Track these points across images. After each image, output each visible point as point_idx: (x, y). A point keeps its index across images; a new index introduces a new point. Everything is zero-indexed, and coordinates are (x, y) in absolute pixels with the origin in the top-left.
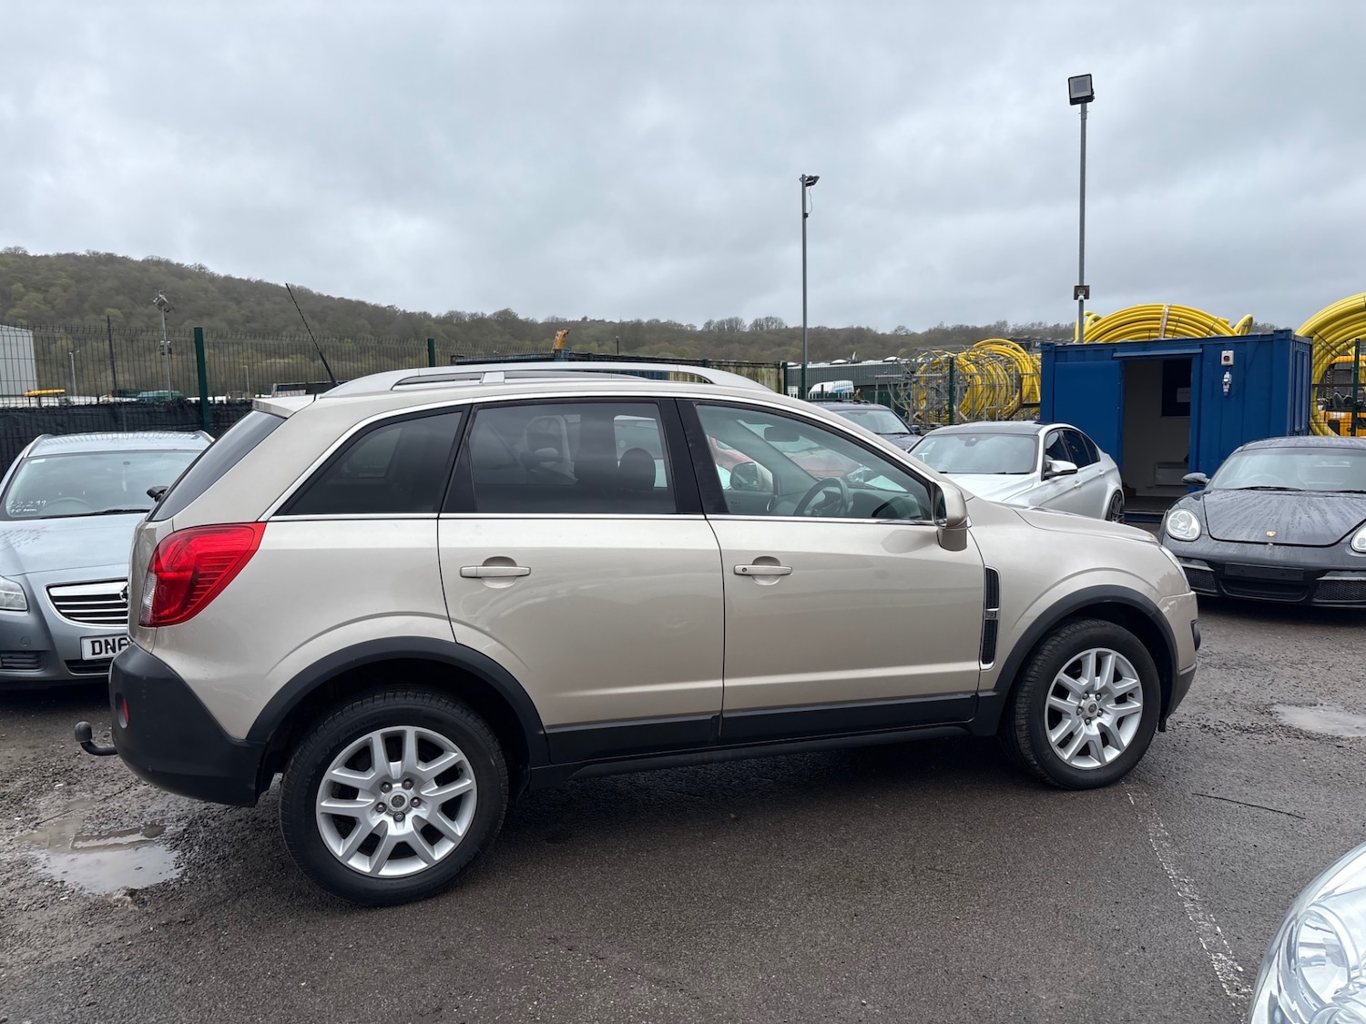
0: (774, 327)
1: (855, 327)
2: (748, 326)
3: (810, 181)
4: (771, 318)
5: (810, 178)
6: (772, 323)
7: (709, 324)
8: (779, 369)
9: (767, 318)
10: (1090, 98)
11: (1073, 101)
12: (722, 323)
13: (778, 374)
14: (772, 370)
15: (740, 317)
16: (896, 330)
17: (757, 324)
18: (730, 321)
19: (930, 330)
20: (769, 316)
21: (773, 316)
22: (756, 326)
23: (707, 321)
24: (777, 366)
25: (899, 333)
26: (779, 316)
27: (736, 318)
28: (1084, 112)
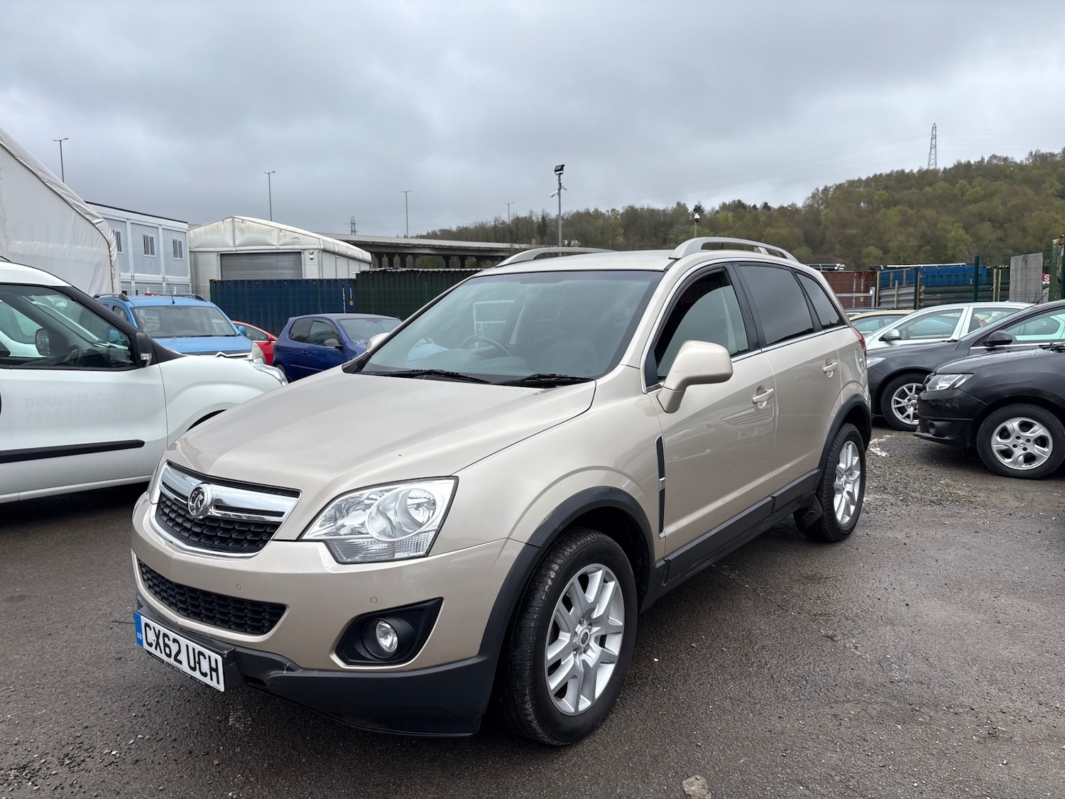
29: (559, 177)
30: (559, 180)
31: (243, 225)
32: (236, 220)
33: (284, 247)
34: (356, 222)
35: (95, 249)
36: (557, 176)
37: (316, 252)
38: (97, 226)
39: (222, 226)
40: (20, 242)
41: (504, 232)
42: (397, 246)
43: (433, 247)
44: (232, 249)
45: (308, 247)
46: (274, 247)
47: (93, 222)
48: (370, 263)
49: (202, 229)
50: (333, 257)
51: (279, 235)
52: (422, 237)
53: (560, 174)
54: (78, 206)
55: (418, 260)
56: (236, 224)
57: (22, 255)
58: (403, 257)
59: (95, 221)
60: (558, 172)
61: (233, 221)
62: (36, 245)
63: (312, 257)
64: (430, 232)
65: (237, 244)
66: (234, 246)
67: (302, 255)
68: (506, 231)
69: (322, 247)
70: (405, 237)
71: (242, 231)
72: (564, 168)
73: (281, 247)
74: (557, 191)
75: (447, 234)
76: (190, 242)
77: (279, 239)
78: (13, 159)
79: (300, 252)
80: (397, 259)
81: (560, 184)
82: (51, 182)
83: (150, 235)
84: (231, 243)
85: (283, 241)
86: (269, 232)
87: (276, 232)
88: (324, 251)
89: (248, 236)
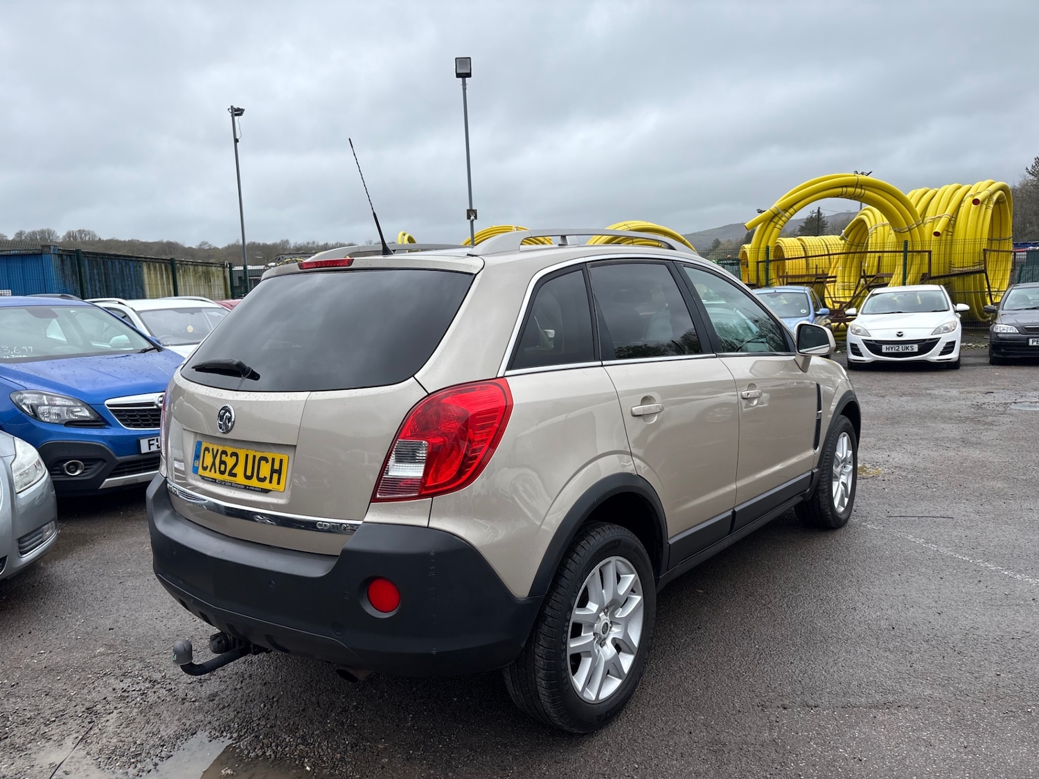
0: (87, 239)
1: (165, 241)
2: (61, 237)
3: (237, 112)
4: (83, 231)
5: (238, 110)
6: (86, 235)
7: (20, 234)
8: (224, 268)
9: (79, 231)
10: (469, 75)
11: (458, 75)
12: (34, 233)
13: (224, 272)
14: (219, 269)
15: (52, 228)
16: (201, 245)
17: (70, 235)
18: (42, 232)
19: (229, 246)
20: (82, 229)
21: (86, 229)
22: (69, 237)
23: (17, 231)
24: (223, 266)
25: (203, 247)
26: (91, 230)
27: (48, 230)
28: (464, 84)
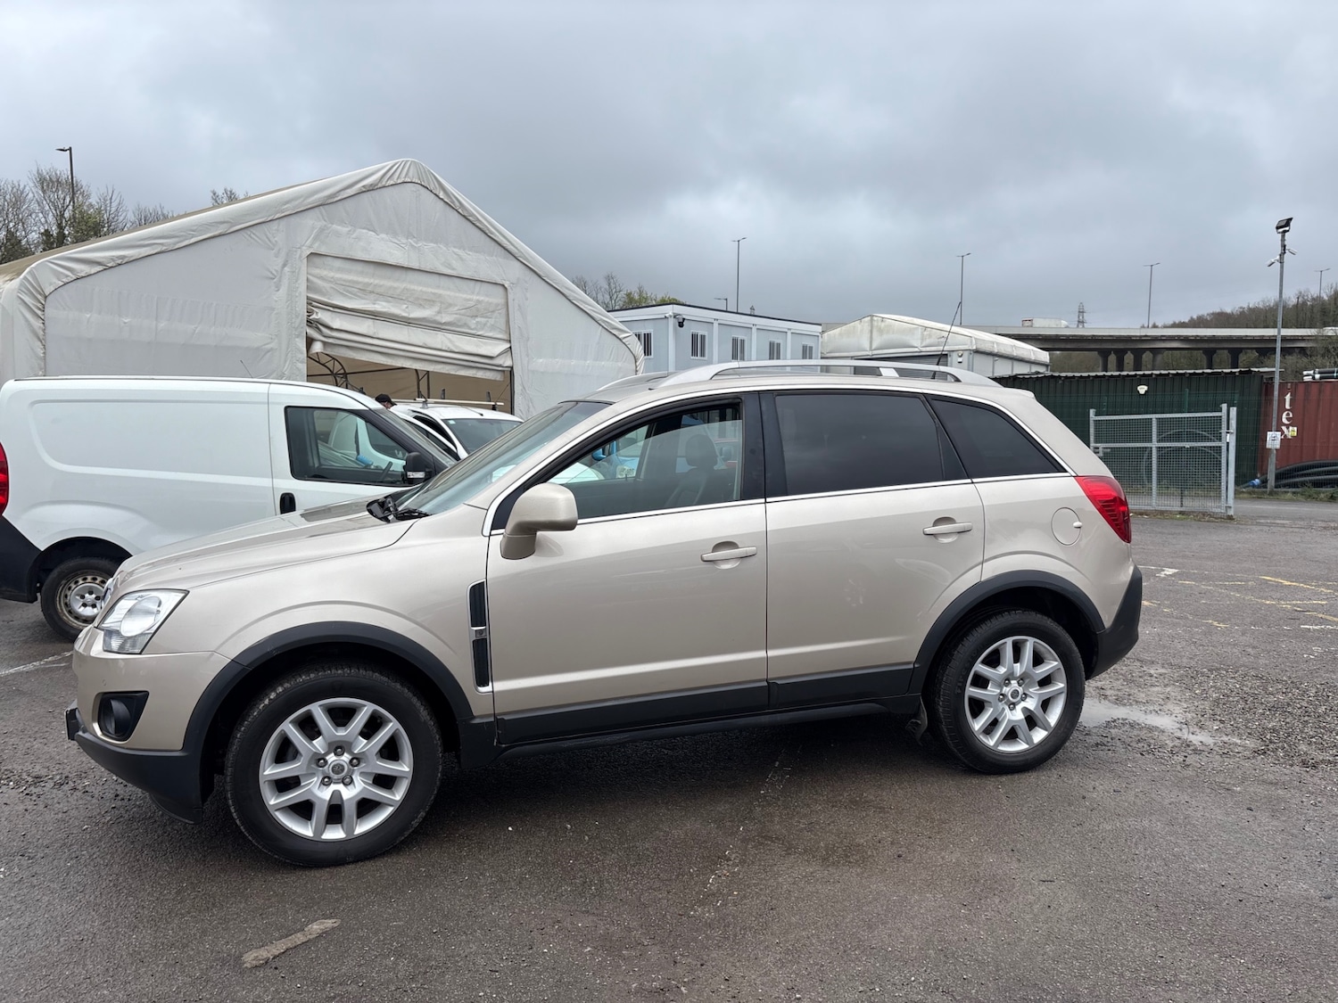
29: (1283, 236)
30: (1283, 240)
31: (883, 325)
32: (875, 318)
33: (928, 349)
34: (1085, 309)
35: (620, 364)
36: (1280, 235)
37: (966, 354)
38: (624, 341)
39: (859, 326)
40: (541, 360)
41: (1312, 312)
42: (1128, 339)
43: (1186, 339)
44: (867, 353)
45: (956, 348)
46: (916, 350)
47: (621, 336)
48: (1047, 366)
49: (837, 331)
50: (990, 359)
51: (922, 334)
52: (1182, 325)
53: (1285, 232)
54: (604, 321)
55: (1159, 358)
56: (875, 323)
57: (542, 373)
58: (1138, 354)
59: (622, 336)
60: (1281, 230)
61: (872, 320)
62: (557, 362)
63: (960, 360)
64: (1195, 317)
65: (873, 347)
66: (871, 350)
67: (949, 359)
68: (1315, 310)
69: (974, 348)
70: (1143, 327)
71: (881, 331)
72: (1292, 223)
73: (924, 349)
74: (1278, 257)
75: (1222, 319)
76: (822, 347)
77: (923, 339)
78: (540, 279)
79: (947, 355)
80: (1129, 358)
81: (1284, 247)
82: (577, 299)
83: (777, 341)
84: (867, 345)
85: (928, 342)
86: (911, 331)
87: (920, 331)
88: (977, 352)
89: (886, 337)
